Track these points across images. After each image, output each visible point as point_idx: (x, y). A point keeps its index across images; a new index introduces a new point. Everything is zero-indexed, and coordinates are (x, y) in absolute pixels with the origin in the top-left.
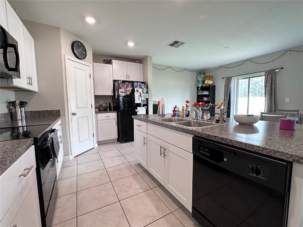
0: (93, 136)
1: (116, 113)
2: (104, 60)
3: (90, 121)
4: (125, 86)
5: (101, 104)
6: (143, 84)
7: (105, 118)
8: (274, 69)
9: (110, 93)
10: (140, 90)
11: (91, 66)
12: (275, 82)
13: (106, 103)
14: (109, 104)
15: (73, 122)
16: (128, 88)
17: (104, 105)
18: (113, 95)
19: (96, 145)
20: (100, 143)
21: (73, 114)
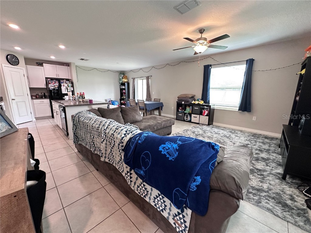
0: (31, 114)
1: (49, 100)
2: (37, 63)
3: (28, 105)
4: (54, 82)
5: (37, 93)
6: (68, 81)
7: (40, 103)
8: (148, 76)
9: (44, 86)
10: (66, 85)
11: (24, 69)
13: (42, 93)
14: (44, 93)
15: (14, 105)
16: (56, 84)
17: (40, 94)
18: (46, 87)
19: (35, 119)
20: (37, 119)
21: (13, 100)
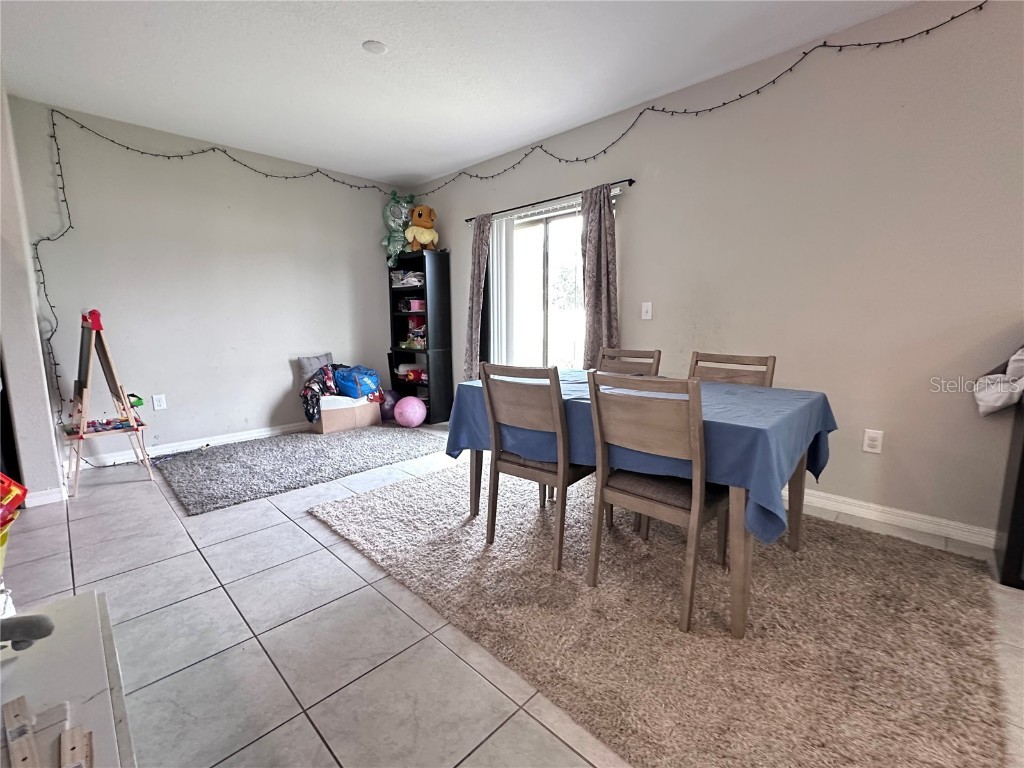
8: (605, 183)
12: (609, 239)
